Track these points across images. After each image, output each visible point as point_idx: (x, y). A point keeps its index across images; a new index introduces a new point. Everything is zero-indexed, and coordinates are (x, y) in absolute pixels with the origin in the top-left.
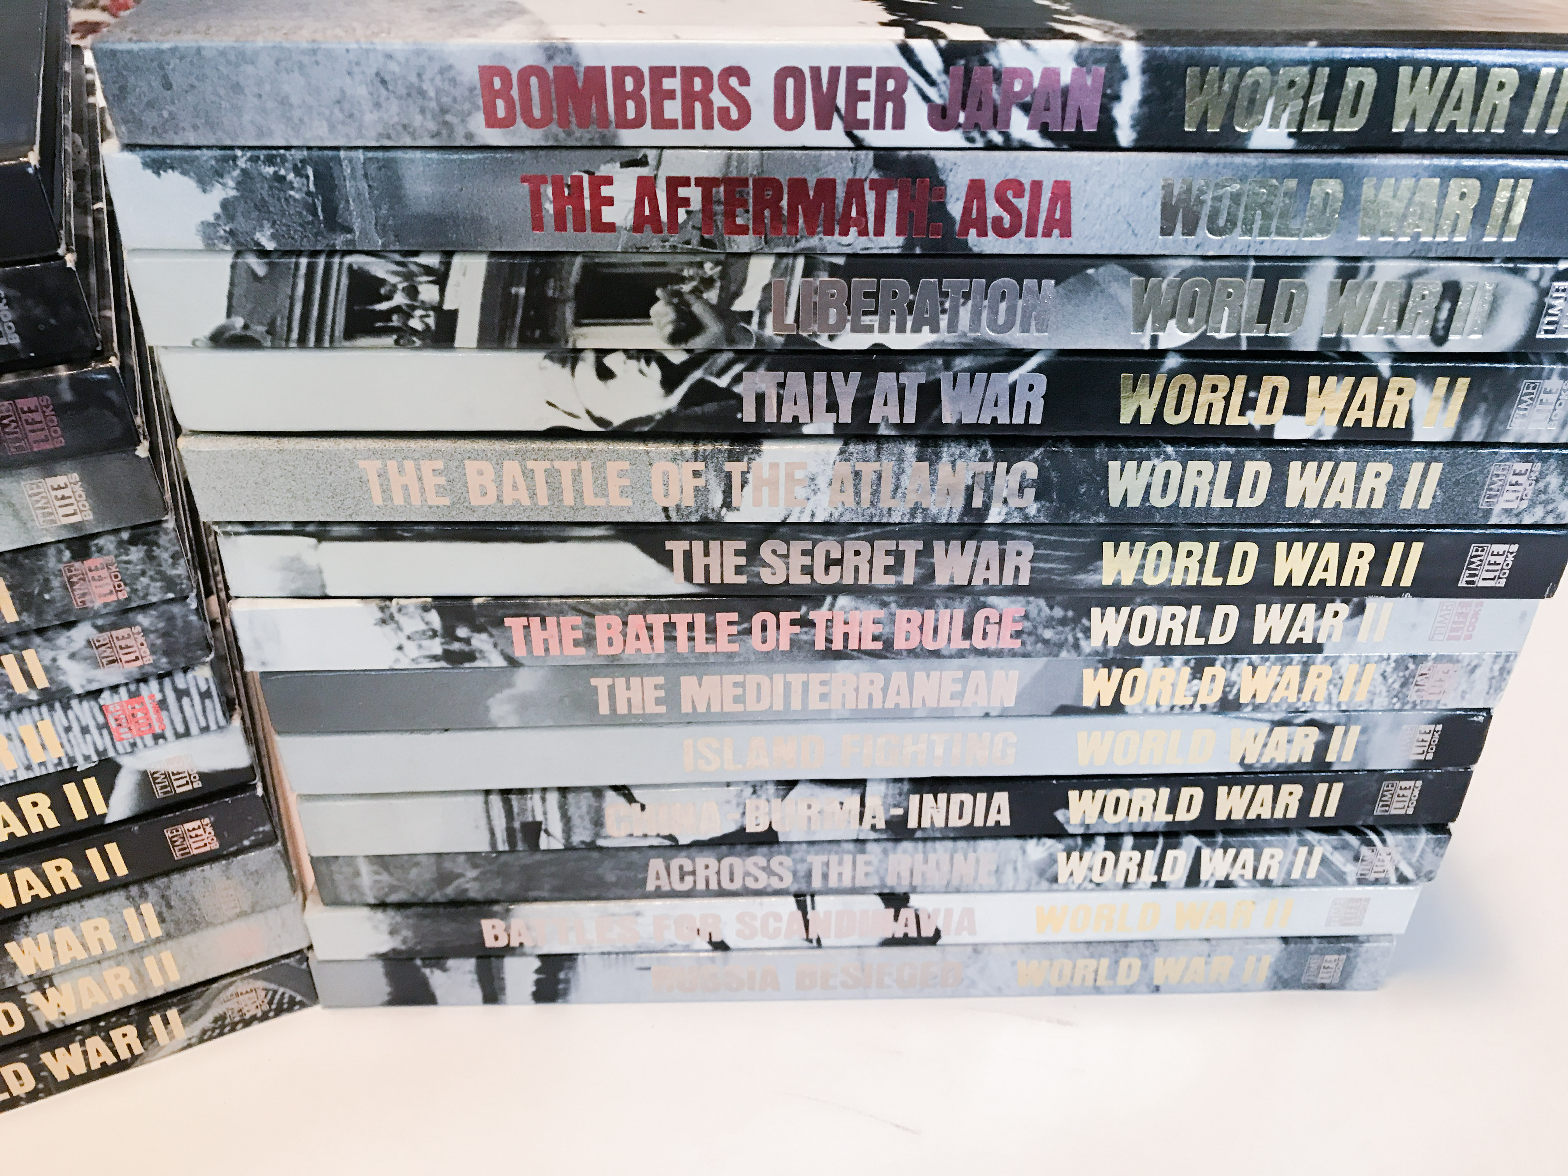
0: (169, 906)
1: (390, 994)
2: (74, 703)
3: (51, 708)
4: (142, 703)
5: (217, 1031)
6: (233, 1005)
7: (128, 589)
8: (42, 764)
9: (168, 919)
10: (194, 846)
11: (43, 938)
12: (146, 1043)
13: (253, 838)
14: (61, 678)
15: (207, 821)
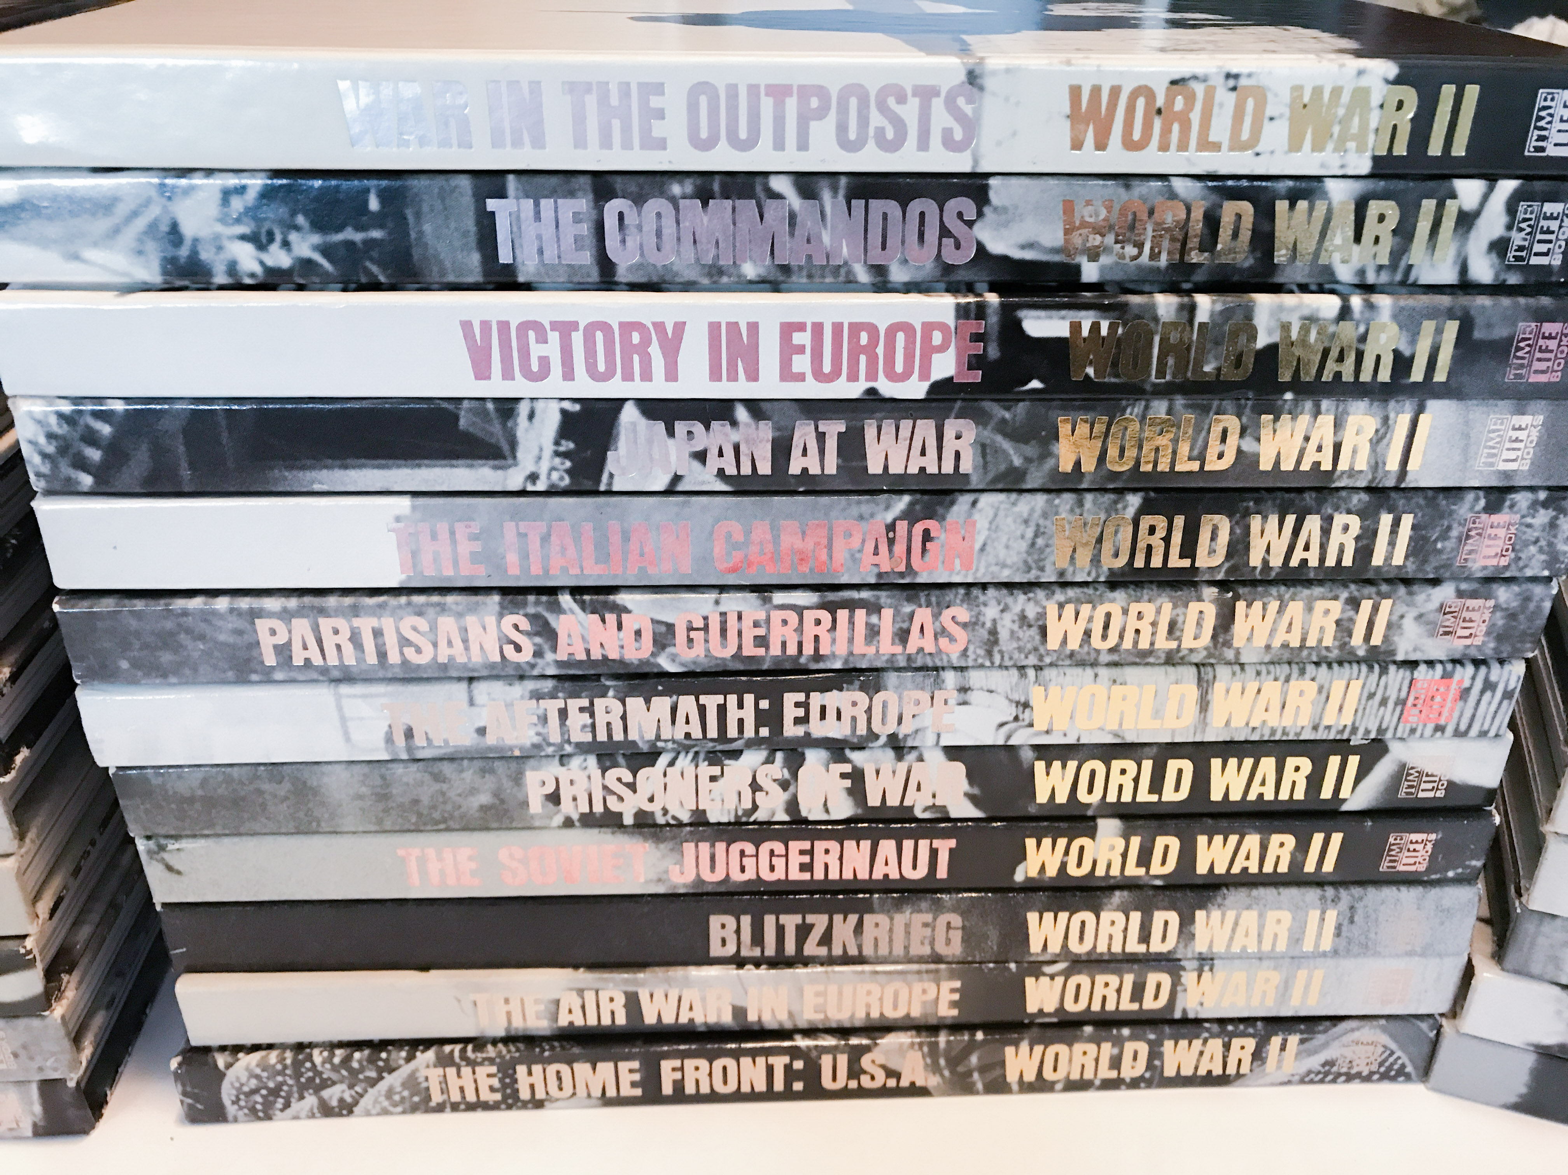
0: (1352, 921)
1: (1521, 1096)
2: (1392, 668)
3: (1371, 668)
4: (1448, 688)
5: (1320, 1076)
6: (1349, 1053)
7: (1513, 555)
8: (1328, 728)
9: (1344, 934)
10: (1405, 861)
11: (1231, 915)
12: (1255, 1064)
13: (1460, 870)
14: (1396, 638)
15: (1433, 837)
